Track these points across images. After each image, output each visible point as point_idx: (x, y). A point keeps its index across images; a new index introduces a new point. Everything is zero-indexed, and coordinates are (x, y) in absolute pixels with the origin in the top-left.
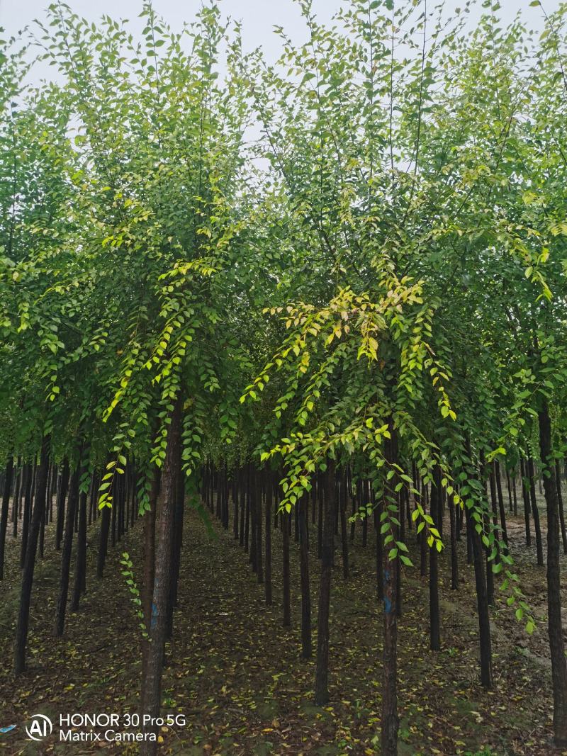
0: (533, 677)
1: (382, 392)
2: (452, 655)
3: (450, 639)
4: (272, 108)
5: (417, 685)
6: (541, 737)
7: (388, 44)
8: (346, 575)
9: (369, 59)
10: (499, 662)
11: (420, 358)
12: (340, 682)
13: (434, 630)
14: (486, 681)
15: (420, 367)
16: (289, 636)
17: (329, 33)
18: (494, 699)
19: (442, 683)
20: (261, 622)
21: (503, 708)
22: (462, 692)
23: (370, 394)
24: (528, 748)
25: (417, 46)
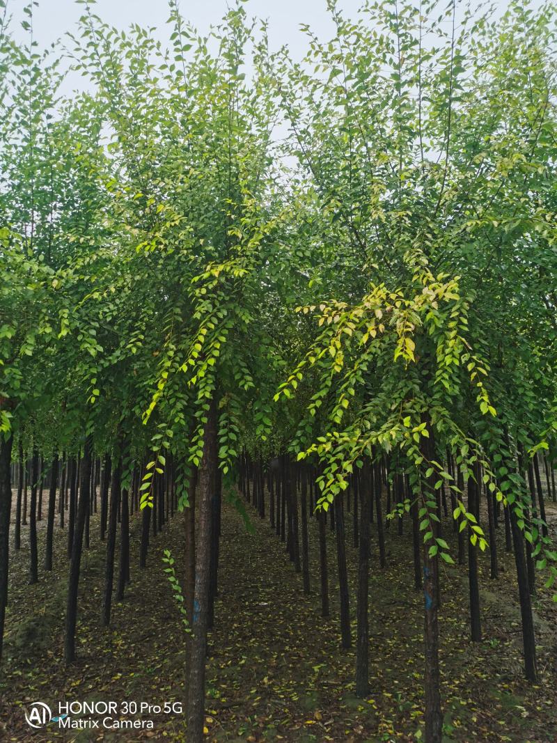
1: (417, 388)
2: (494, 646)
3: (491, 629)
4: (299, 106)
5: (459, 678)
7: (415, 34)
8: (383, 563)
9: (396, 50)
10: (543, 655)
11: (457, 353)
12: (382, 674)
13: (474, 620)
14: (530, 673)
15: (457, 363)
16: (329, 626)
17: (355, 27)
18: (540, 693)
19: (484, 676)
20: (300, 612)
21: (549, 702)
22: (506, 686)
23: (405, 390)
25: (446, 35)
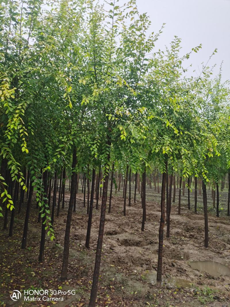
0: (59, 255)
2: (29, 250)
3: (31, 243)
5: (10, 265)
6: (56, 278)
10: (48, 251)
11: (17, 124)
14: (41, 259)
15: (16, 128)
18: (42, 266)
19: (22, 262)
21: (45, 269)
22: (30, 265)
24: (50, 283)
